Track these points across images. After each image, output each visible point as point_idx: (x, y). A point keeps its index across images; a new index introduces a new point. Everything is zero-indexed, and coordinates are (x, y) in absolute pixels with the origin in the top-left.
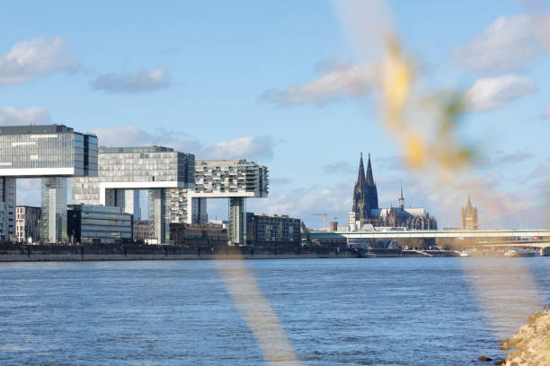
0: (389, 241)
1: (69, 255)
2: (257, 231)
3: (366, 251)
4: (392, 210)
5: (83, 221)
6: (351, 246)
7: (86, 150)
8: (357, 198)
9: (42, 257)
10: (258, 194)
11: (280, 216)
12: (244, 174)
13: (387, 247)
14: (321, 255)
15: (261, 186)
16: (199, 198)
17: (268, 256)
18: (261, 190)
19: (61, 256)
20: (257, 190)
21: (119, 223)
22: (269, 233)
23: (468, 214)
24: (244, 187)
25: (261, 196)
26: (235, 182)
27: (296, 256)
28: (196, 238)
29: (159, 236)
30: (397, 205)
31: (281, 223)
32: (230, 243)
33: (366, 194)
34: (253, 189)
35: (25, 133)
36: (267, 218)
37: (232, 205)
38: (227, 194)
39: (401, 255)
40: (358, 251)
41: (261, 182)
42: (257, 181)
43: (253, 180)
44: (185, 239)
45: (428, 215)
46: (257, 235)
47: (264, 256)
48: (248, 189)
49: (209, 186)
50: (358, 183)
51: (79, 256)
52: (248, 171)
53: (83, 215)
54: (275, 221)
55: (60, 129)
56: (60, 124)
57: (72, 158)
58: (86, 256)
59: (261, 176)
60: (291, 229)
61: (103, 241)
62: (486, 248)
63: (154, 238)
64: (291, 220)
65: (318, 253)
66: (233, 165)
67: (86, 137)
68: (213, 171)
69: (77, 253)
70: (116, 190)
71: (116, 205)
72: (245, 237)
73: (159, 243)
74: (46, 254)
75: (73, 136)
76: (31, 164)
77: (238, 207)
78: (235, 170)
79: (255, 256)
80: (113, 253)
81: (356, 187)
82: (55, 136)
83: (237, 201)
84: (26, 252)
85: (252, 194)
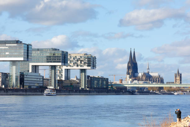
0: (144, 88)
1: (21, 93)
2: (91, 83)
3: (135, 92)
4: (144, 73)
5: (25, 79)
6: (129, 90)
7: (28, 50)
8: (129, 68)
9: (12, 93)
10: (92, 68)
11: (100, 77)
12: (86, 59)
13: (144, 90)
14: (117, 94)
15: (93, 64)
16: (68, 69)
17: (96, 94)
18: (93, 66)
19: (18, 93)
20: (92, 66)
21: (38, 80)
22: (96, 84)
23: (178, 76)
24: (87, 65)
25: (93, 69)
26: (83, 63)
27: (107, 94)
28: (67, 86)
29: (53, 85)
30: (146, 72)
31: (101, 80)
32: (80, 88)
33: (133, 67)
34: (90, 66)
35: (4, 44)
36: (95, 78)
37: (81, 72)
38: (79, 68)
39: (149, 94)
40: (132, 92)
41: (93, 63)
42: (92, 63)
43: (90, 62)
44: (63, 86)
45: (159, 76)
46: (91, 85)
47: (94, 94)
48: (88, 66)
49: (72, 64)
50: (129, 61)
51: (25, 93)
52: (88, 58)
53: (25, 76)
54: (98, 79)
55: (17, 42)
56: (17, 40)
57: (23, 54)
58: (28, 93)
59: (93, 60)
60: (105, 82)
61: (32, 87)
62: (186, 91)
63: (51, 86)
64: (104, 79)
65: (116, 93)
66: (82, 56)
67: (28, 45)
68: (74, 58)
69: (24, 92)
70: (36, 66)
71: (35, 72)
72: (86, 85)
73: (54, 88)
74: (13, 92)
75: (23, 45)
76: (6, 56)
77: (84, 73)
78: (83, 58)
79: (91, 94)
80: (37, 92)
81: (128, 63)
82: (16, 45)
83: (83, 71)
84: (6, 91)
85: (90, 68)
